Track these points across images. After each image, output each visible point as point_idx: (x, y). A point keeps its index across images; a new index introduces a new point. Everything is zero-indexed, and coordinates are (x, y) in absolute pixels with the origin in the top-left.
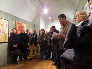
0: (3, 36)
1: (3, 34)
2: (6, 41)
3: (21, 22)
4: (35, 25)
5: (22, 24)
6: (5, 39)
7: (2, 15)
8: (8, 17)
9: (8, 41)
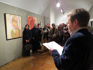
0: (18, 32)
1: (17, 30)
2: (20, 36)
3: (32, 16)
4: (45, 18)
5: (33, 18)
6: (19, 34)
7: (15, 11)
8: (21, 13)
9: (22, 36)
